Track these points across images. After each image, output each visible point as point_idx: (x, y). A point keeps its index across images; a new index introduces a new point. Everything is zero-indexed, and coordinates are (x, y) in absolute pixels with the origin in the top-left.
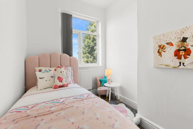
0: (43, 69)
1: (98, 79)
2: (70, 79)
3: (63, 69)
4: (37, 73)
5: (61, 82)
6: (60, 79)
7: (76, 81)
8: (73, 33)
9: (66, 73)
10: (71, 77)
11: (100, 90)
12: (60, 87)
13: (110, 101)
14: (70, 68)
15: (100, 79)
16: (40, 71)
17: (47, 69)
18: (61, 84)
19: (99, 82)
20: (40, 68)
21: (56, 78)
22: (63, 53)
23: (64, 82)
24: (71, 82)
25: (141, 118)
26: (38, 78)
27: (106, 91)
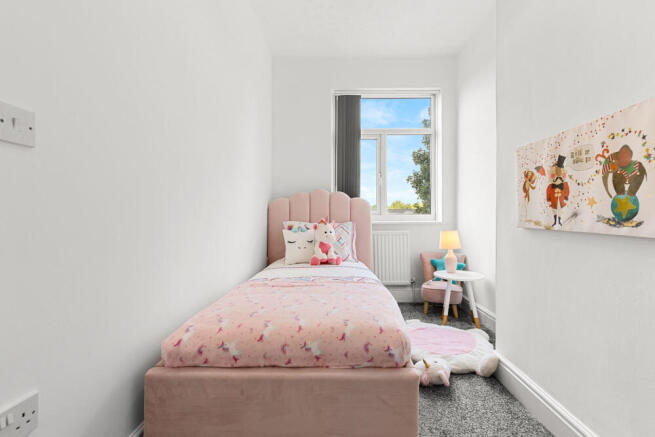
0: (296, 224)
1: (428, 260)
2: (347, 250)
3: (329, 226)
4: (286, 232)
5: (327, 254)
6: (324, 248)
7: (361, 257)
8: (362, 137)
9: (339, 237)
10: (349, 246)
11: (429, 287)
12: (323, 263)
13: (445, 319)
14: (349, 225)
15: (433, 259)
16: (290, 228)
17: (302, 224)
18: (325, 257)
19: (429, 268)
20: (289, 223)
21: (317, 245)
22: (339, 190)
23: (332, 255)
24: (350, 258)
25: (499, 361)
26: (286, 241)
27: (442, 292)
